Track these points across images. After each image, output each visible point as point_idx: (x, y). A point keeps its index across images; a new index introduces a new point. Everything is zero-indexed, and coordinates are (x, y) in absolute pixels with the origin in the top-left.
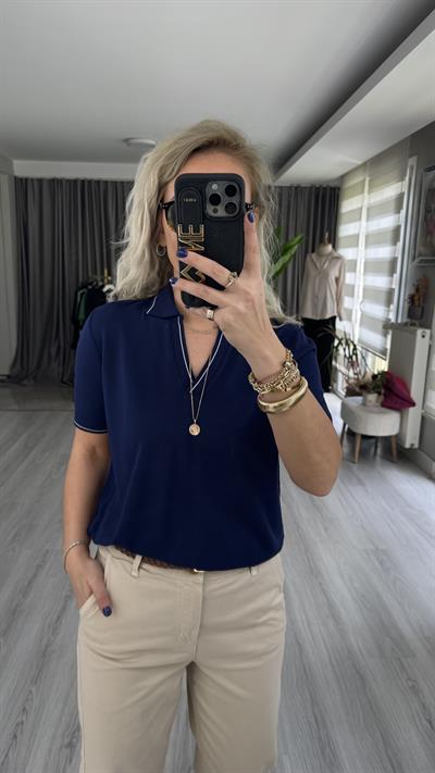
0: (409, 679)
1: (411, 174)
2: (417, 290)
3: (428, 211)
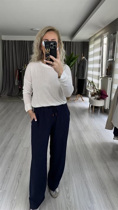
0: (104, 161)
2: (109, 68)
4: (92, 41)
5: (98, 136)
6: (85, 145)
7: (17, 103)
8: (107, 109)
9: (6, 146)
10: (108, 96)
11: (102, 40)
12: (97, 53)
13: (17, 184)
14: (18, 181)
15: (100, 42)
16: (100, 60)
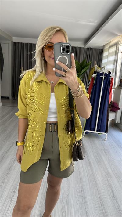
0: (109, 183)
4: (107, 48)
5: (105, 153)
8: (118, 123)
9: (4, 156)
10: (119, 109)
11: (117, 48)
12: (111, 62)
13: (9, 204)
14: (11, 200)
15: (115, 50)
16: (113, 69)
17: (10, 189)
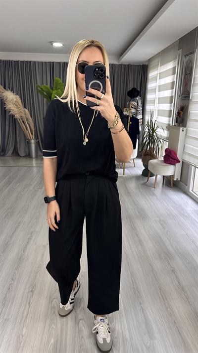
0: (171, 267)
1: (179, 58)
2: (180, 110)
3: (186, 74)
5: (162, 225)
6: (140, 241)
7: (26, 168)
8: (177, 181)
9: (8, 242)
13: (27, 308)
14: (29, 303)
17: (25, 289)
